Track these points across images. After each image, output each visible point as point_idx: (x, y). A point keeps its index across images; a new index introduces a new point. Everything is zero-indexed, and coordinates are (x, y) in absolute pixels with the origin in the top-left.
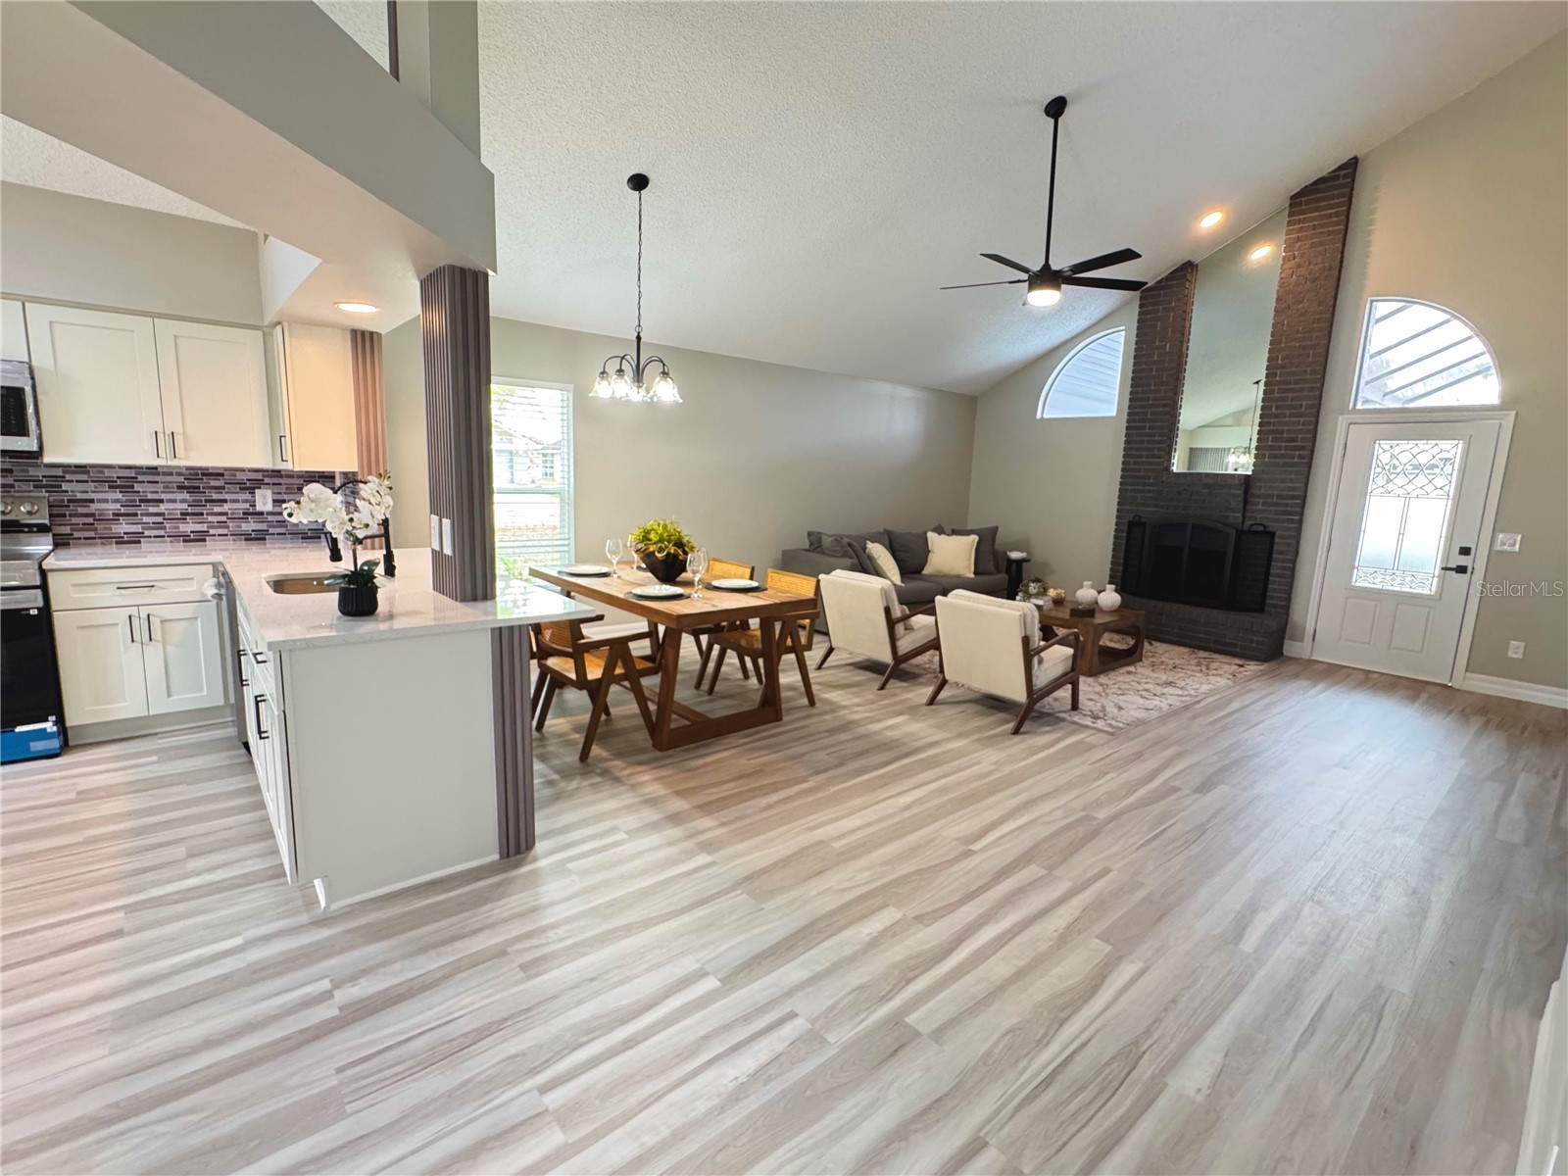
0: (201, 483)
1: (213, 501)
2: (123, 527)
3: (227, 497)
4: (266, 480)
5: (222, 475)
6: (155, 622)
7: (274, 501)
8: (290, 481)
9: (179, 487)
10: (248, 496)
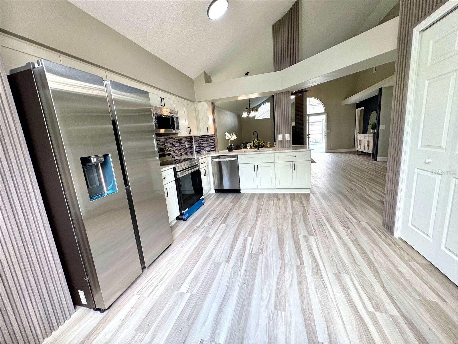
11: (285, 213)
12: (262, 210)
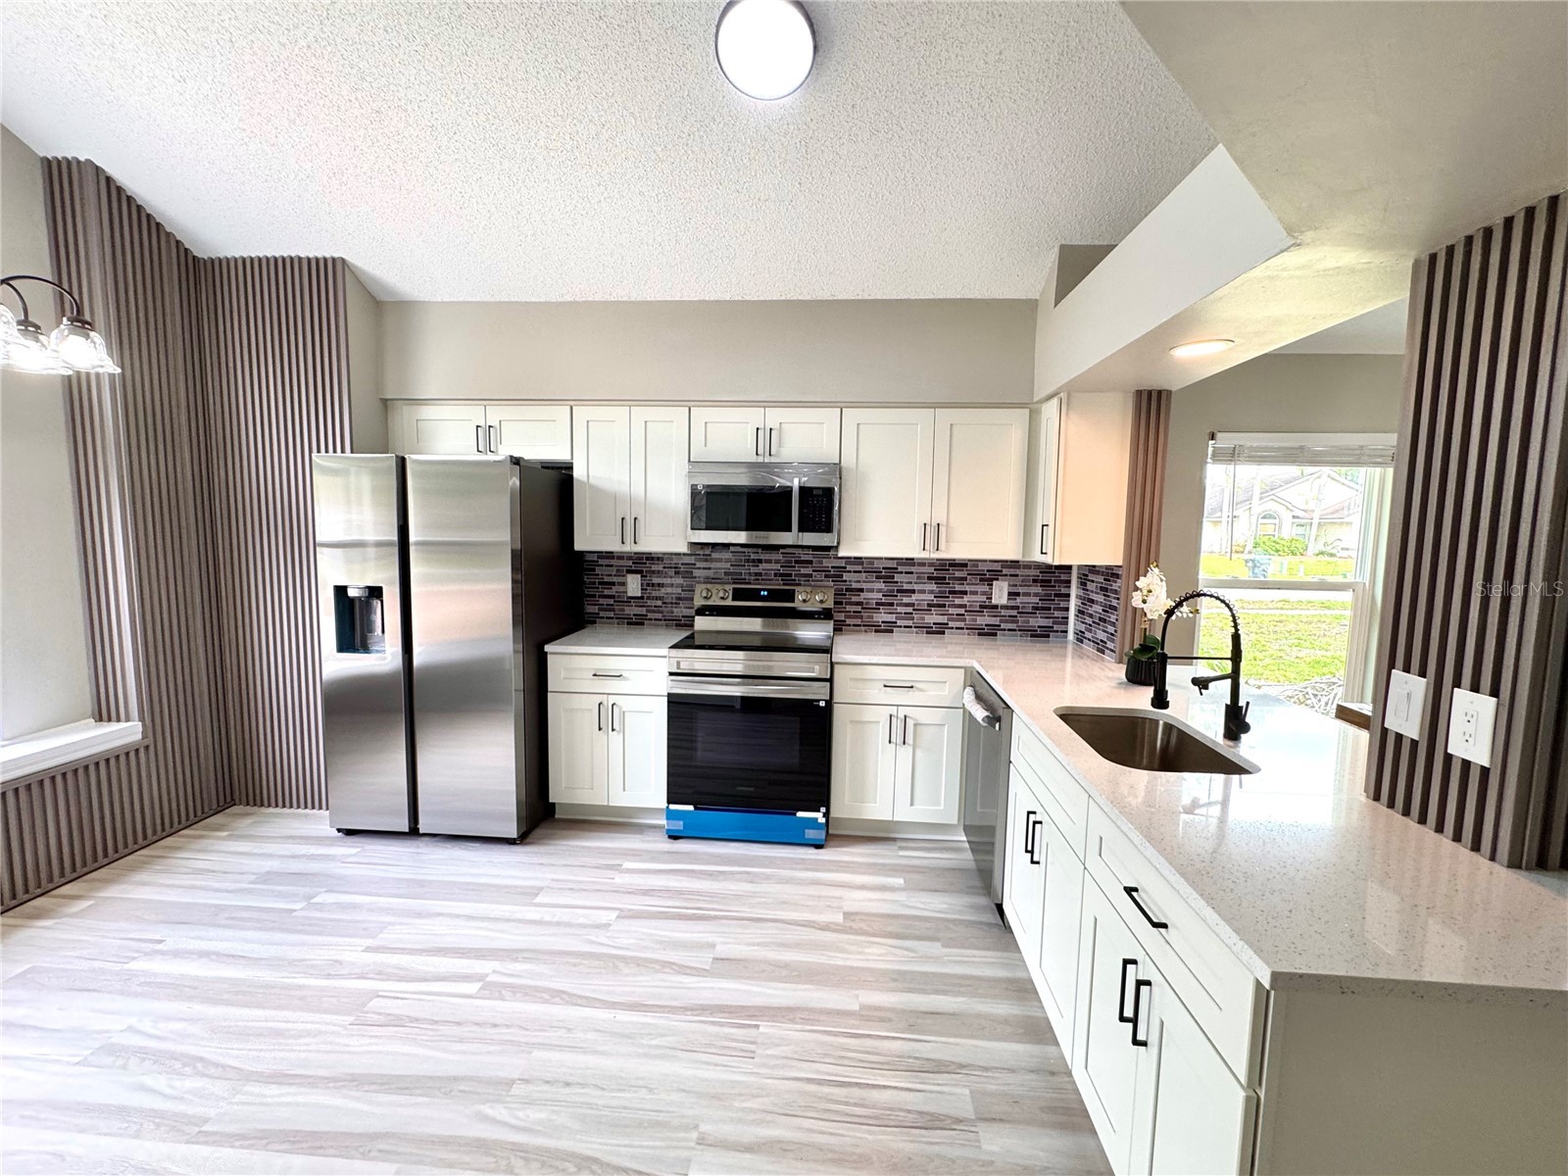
0: (949, 575)
1: (955, 592)
2: (882, 616)
3: (968, 588)
4: (1005, 571)
5: (966, 565)
6: (910, 723)
7: (1010, 594)
8: (1027, 572)
9: (929, 578)
10: (986, 588)
11: (694, 1135)
12: (757, 1026)
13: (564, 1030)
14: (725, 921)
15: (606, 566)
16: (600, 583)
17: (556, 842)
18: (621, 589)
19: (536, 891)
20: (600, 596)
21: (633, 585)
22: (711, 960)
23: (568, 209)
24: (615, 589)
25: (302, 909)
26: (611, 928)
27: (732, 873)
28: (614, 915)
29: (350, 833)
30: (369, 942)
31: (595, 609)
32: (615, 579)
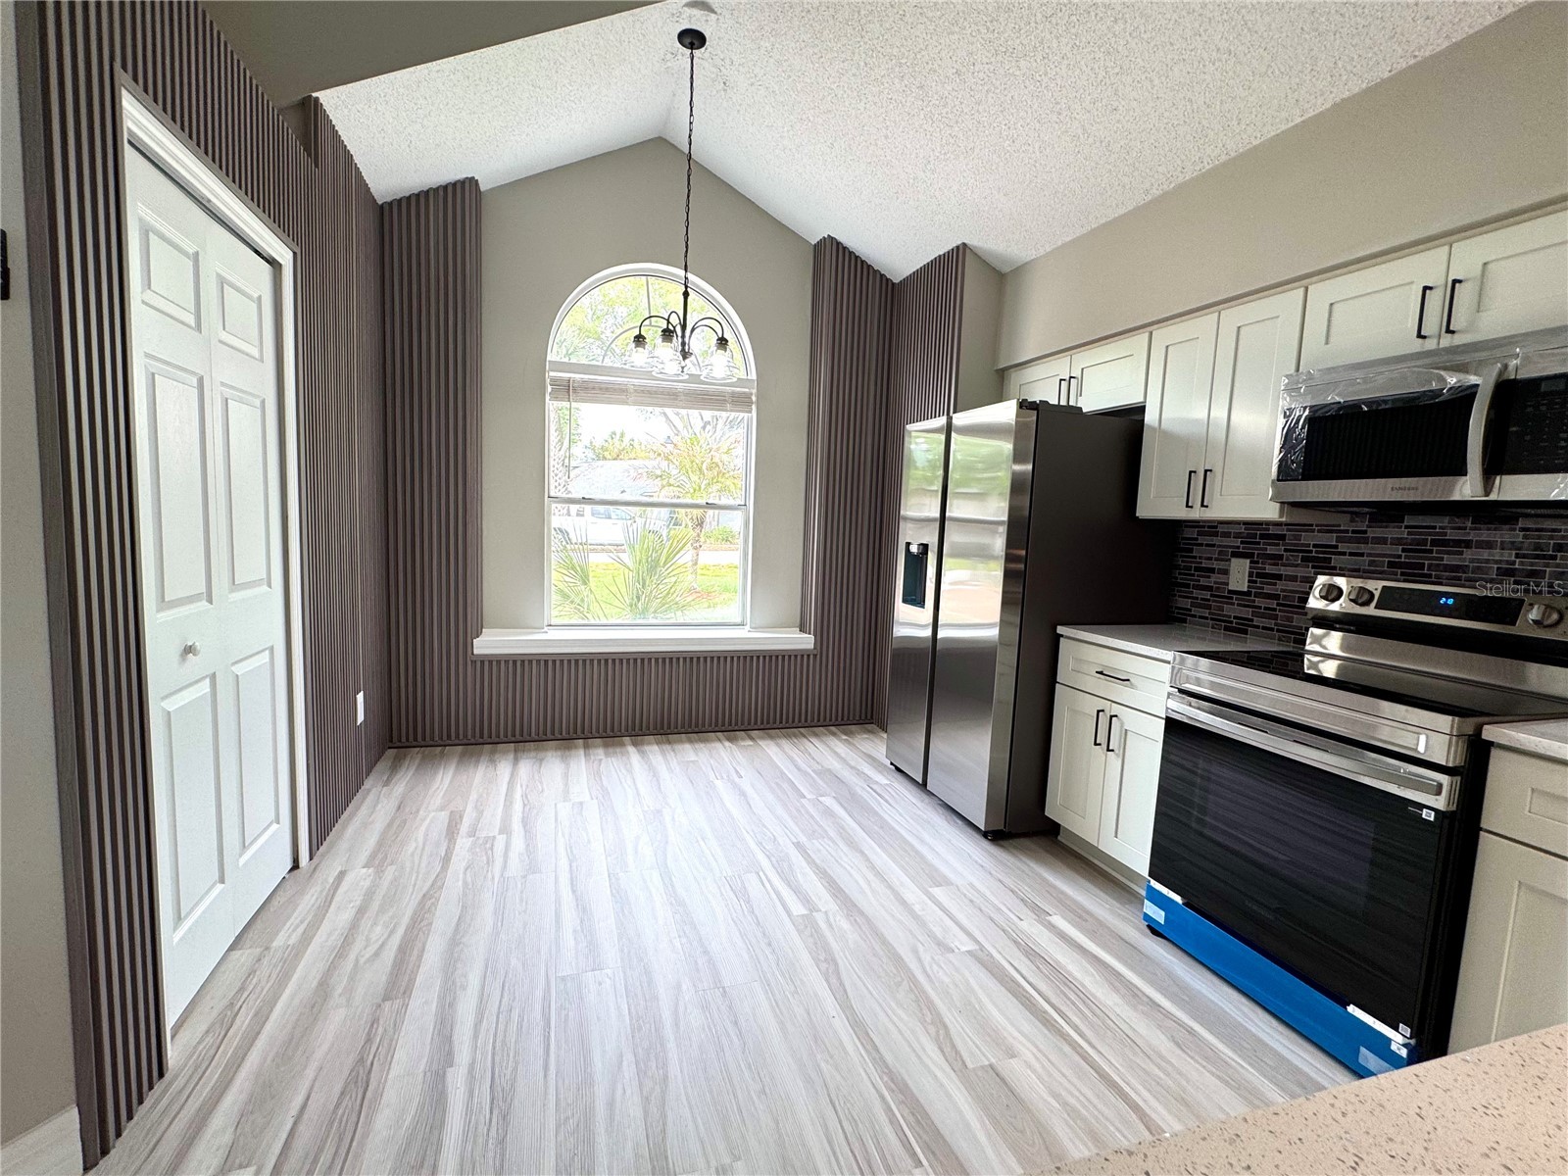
13: (793, 988)
14: (1067, 1049)
15: (1207, 545)
16: (1196, 569)
17: (1024, 859)
18: (1222, 578)
19: (942, 881)
20: (1195, 587)
21: (1239, 574)
22: (987, 1063)
23: (1100, 77)
24: (1214, 578)
25: (808, 800)
26: (950, 956)
27: (1168, 1015)
28: (969, 946)
29: (898, 769)
30: (803, 839)
31: (1186, 603)
32: (1216, 565)
